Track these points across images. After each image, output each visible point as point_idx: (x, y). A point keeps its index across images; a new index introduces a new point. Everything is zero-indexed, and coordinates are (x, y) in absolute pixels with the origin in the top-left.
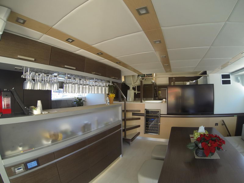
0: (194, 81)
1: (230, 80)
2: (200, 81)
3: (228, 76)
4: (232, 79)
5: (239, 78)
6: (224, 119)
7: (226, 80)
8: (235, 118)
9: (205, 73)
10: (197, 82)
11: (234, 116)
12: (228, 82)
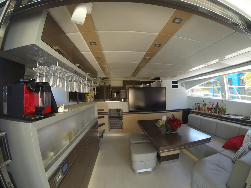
0: (148, 85)
1: (177, 85)
2: (154, 85)
3: (176, 82)
4: (179, 84)
5: (184, 84)
6: (174, 113)
7: (175, 85)
8: (181, 112)
9: (159, 79)
10: (150, 85)
11: (180, 111)
12: (176, 87)
